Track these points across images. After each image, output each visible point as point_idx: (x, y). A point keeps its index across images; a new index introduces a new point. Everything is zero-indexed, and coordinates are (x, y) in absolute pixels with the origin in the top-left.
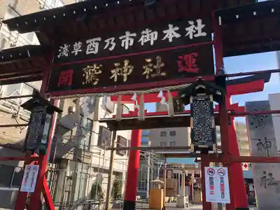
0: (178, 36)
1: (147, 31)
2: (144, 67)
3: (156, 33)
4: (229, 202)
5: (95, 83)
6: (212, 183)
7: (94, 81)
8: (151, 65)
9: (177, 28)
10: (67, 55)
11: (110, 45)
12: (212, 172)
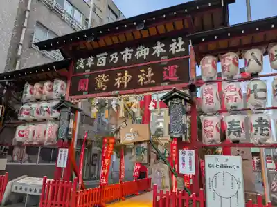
0: (164, 51)
1: (141, 47)
2: (139, 76)
3: (148, 49)
4: (194, 173)
5: (104, 89)
6: (184, 161)
7: (103, 87)
8: (144, 74)
9: (163, 45)
10: (83, 67)
11: (114, 59)
12: (184, 153)
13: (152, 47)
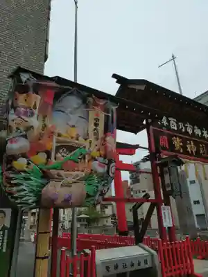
1: (196, 127)
3: (200, 130)
5: (181, 151)
8: (202, 149)
9: (207, 132)
13: (202, 130)
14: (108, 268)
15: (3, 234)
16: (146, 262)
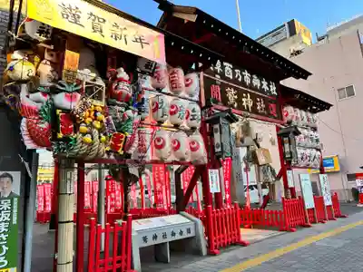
0: (268, 89)
1: (255, 76)
2: (257, 103)
5: (236, 105)
7: (234, 103)
8: (260, 104)
9: (267, 83)
13: (261, 80)
14: (145, 239)
15: (12, 203)
16: (189, 231)
